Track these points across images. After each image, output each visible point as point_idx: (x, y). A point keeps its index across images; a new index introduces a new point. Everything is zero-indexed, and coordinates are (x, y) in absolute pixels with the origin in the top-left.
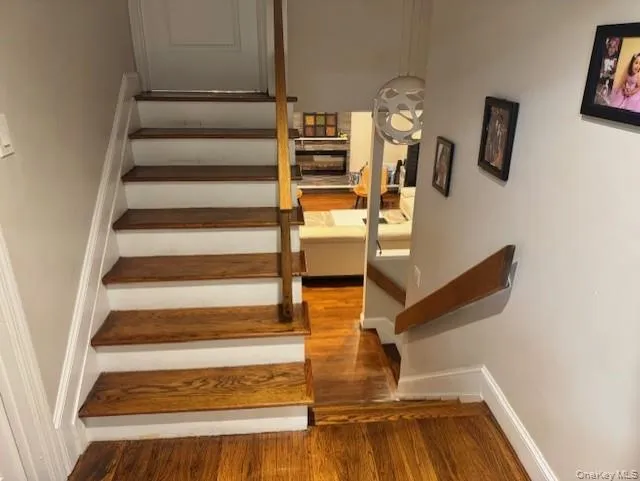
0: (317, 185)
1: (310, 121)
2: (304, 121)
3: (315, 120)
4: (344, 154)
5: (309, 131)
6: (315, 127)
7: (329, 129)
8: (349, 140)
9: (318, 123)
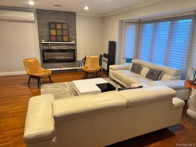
0: (60, 68)
1: (53, 32)
2: (50, 32)
3: (56, 32)
4: (74, 51)
5: (53, 38)
6: (56, 36)
7: (64, 37)
8: (76, 43)
9: (58, 34)
